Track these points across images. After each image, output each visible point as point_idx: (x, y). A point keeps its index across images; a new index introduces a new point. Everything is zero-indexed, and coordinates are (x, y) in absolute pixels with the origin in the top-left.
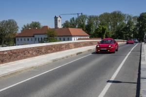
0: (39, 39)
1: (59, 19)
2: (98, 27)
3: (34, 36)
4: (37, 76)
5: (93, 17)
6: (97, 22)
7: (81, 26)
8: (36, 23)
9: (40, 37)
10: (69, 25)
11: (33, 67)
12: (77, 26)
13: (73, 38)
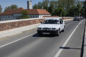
0: (16, 17)
1: (30, 3)
2: (57, 8)
3: (13, 15)
4: (6, 45)
5: (53, 2)
6: (56, 5)
7: (45, 8)
8: (14, 6)
9: (17, 15)
10: (37, 7)
11: (7, 37)
12: (42, 8)
13: (40, 16)
